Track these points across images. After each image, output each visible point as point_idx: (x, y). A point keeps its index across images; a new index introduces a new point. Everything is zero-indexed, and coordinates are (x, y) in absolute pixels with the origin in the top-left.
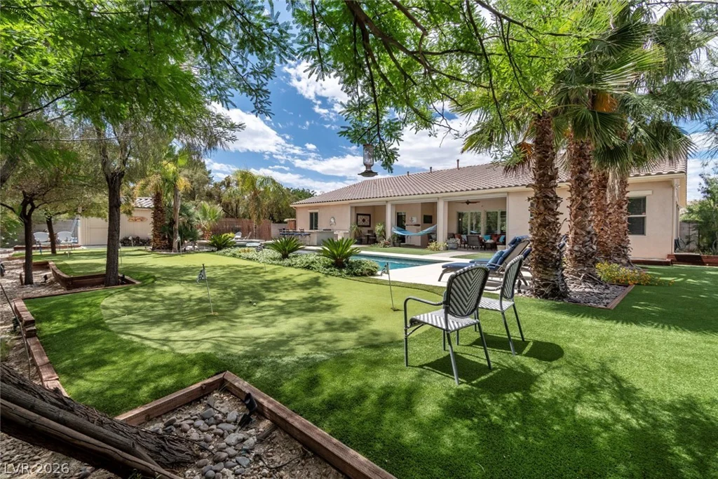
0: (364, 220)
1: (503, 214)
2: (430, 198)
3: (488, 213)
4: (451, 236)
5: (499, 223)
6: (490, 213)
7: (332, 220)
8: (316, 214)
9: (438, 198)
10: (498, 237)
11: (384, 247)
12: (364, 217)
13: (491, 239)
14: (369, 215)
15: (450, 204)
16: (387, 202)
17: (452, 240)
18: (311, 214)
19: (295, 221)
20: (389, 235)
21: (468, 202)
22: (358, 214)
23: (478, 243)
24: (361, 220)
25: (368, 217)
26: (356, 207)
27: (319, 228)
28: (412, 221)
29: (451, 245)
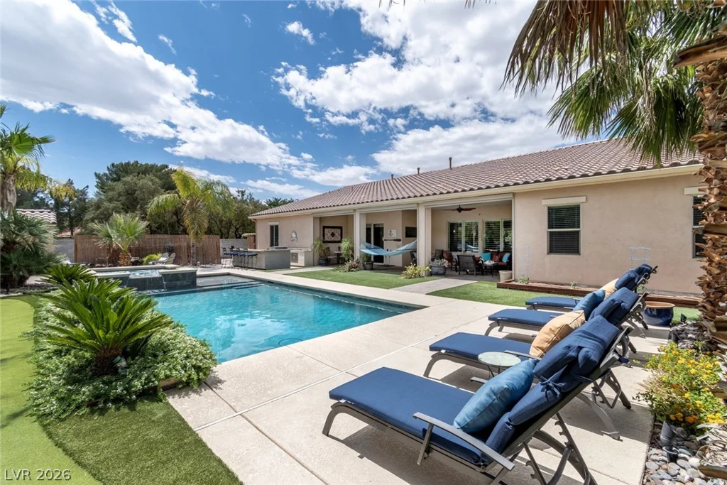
0: (333, 235)
1: (508, 225)
2: (407, 204)
3: (488, 224)
4: (438, 255)
5: (502, 233)
6: (491, 223)
7: (294, 236)
8: (277, 227)
9: (418, 204)
10: (500, 255)
11: (349, 271)
12: (333, 230)
13: (492, 259)
14: (341, 228)
15: (435, 212)
16: (355, 210)
17: (437, 262)
18: (272, 227)
19: (255, 236)
20: (357, 255)
21: (460, 210)
22: (324, 227)
23: (472, 265)
24: (329, 235)
25: (339, 231)
26: (321, 218)
27: (258, 246)
28: (391, 234)
29: (435, 270)
